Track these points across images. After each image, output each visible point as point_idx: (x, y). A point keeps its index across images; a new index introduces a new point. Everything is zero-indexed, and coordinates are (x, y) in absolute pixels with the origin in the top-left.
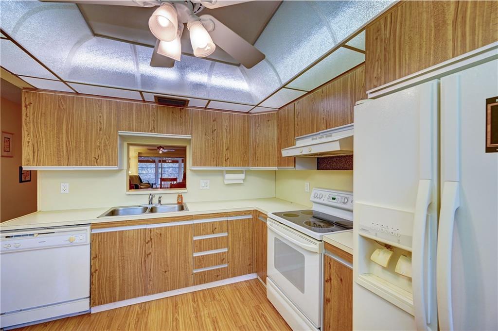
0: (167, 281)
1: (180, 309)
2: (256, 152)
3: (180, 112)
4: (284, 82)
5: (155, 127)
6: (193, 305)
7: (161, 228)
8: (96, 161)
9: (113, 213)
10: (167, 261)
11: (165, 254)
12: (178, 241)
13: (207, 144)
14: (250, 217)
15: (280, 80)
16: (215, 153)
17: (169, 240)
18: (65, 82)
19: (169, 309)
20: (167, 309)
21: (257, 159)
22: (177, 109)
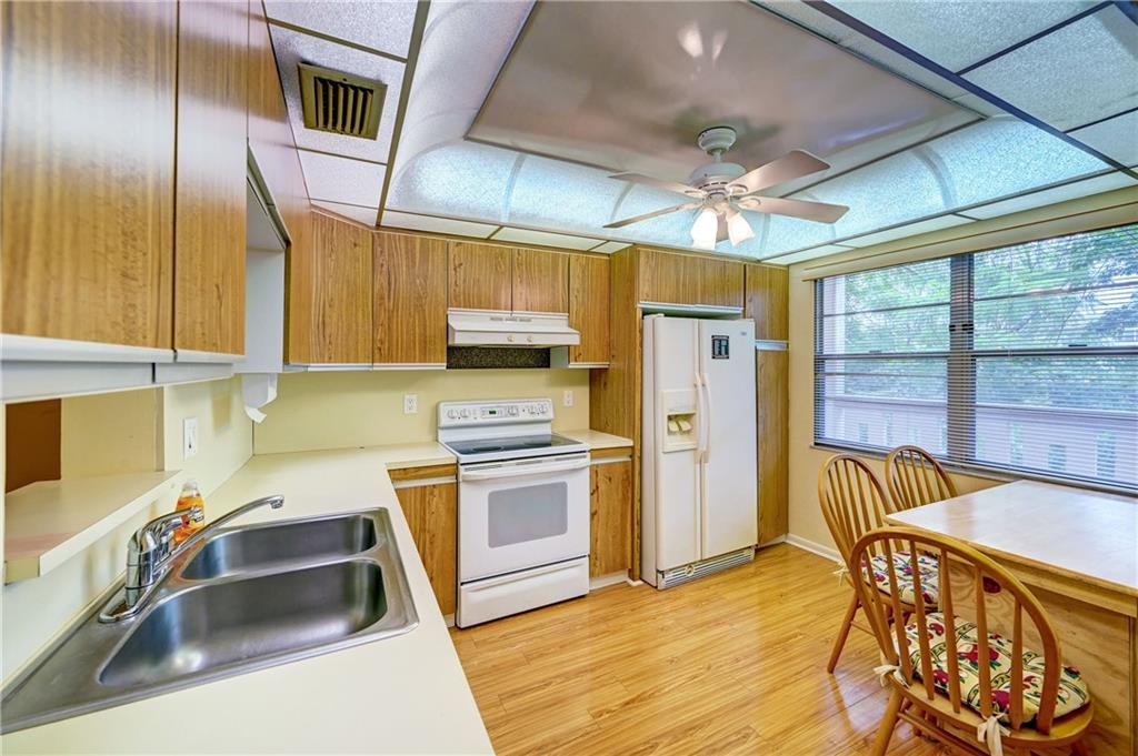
2: (327, 319)
21: (328, 340)
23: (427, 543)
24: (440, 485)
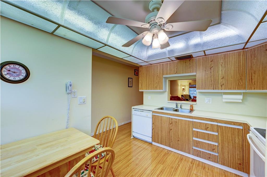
0: (179, 146)
1: (183, 162)
2: (253, 77)
3: (189, 61)
4: (259, 19)
5: (177, 71)
6: (190, 165)
7: (176, 119)
8: (156, 88)
9: (162, 109)
10: (179, 136)
11: (178, 132)
12: (184, 128)
13: (206, 77)
14: (241, 128)
15: (256, 19)
16: (213, 81)
17: (180, 126)
18: (146, 62)
19: (178, 159)
20: (177, 158)
21: (253, 83)
22: (188, 60)
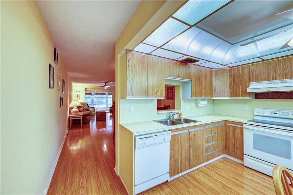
0: (196, 161)
5: (179, 75)
7: (194, 131)
8: (156, 94)
10: (196, 150)
11: (196, 146)
13: (197, 85)
16: (200, 90)
17: (197, 138)
21: (217, 93)
23: (235, 140)
24: (239, 127)
